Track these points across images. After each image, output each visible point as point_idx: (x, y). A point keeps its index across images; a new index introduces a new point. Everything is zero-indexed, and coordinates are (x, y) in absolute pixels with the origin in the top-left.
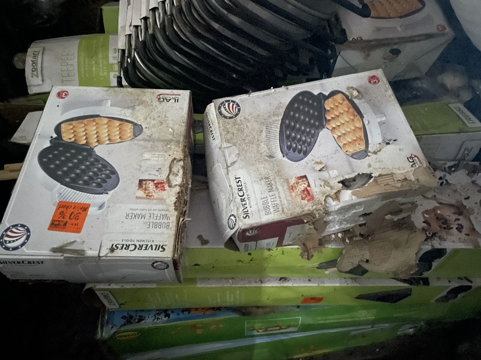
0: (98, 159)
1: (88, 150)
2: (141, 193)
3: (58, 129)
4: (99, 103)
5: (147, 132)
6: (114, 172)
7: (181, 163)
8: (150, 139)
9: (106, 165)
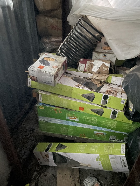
0: (48, 62)
1: (47, 61)
2: (53, 67)
3: (44, 58)
4: (52, 56)
5: (57, 61)
6: (50, 64)
7: (61, 66)
8: (57, 62)
9: (49, 63)
